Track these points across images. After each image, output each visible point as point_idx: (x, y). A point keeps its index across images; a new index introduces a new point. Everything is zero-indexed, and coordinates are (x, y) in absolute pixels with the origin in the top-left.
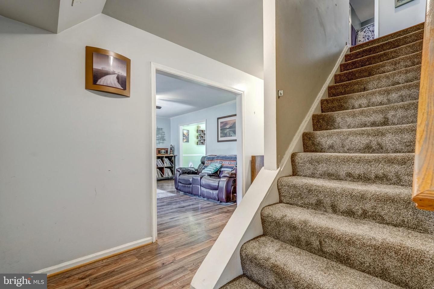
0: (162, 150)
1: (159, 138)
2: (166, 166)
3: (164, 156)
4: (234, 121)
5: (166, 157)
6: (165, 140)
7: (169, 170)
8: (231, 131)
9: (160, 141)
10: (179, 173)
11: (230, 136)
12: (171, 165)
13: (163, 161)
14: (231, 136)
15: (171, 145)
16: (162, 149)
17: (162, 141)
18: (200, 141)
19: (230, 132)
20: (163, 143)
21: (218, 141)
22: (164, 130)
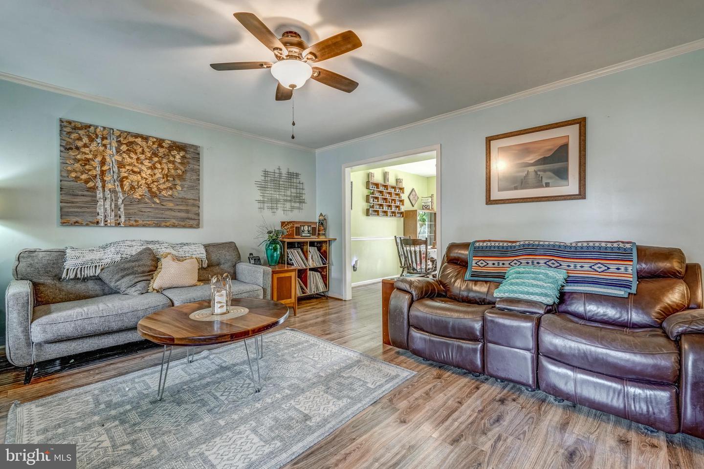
0: (304, 226)
1: (291, 196)
2: (312, 266)
3: (308, 240)
4: (562, 142)
5: (312, 244)
6: (304, 202)
7: (317, 275)
8: (544, 171)
9: (293, 204)
10: (407, 297)
11: (542, 186)
12: (324, 264)
13: (305, 254)
14: (547, 185)
15: (321, 215)
16: (304, 223)
17: (297, 205)
18: (373, 207)
19: (539, 173)
20: (299, 208)
21: (489, 201)
22: (302, 179)
